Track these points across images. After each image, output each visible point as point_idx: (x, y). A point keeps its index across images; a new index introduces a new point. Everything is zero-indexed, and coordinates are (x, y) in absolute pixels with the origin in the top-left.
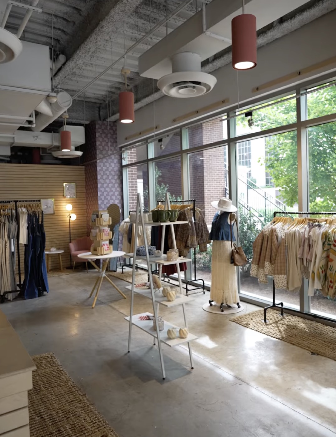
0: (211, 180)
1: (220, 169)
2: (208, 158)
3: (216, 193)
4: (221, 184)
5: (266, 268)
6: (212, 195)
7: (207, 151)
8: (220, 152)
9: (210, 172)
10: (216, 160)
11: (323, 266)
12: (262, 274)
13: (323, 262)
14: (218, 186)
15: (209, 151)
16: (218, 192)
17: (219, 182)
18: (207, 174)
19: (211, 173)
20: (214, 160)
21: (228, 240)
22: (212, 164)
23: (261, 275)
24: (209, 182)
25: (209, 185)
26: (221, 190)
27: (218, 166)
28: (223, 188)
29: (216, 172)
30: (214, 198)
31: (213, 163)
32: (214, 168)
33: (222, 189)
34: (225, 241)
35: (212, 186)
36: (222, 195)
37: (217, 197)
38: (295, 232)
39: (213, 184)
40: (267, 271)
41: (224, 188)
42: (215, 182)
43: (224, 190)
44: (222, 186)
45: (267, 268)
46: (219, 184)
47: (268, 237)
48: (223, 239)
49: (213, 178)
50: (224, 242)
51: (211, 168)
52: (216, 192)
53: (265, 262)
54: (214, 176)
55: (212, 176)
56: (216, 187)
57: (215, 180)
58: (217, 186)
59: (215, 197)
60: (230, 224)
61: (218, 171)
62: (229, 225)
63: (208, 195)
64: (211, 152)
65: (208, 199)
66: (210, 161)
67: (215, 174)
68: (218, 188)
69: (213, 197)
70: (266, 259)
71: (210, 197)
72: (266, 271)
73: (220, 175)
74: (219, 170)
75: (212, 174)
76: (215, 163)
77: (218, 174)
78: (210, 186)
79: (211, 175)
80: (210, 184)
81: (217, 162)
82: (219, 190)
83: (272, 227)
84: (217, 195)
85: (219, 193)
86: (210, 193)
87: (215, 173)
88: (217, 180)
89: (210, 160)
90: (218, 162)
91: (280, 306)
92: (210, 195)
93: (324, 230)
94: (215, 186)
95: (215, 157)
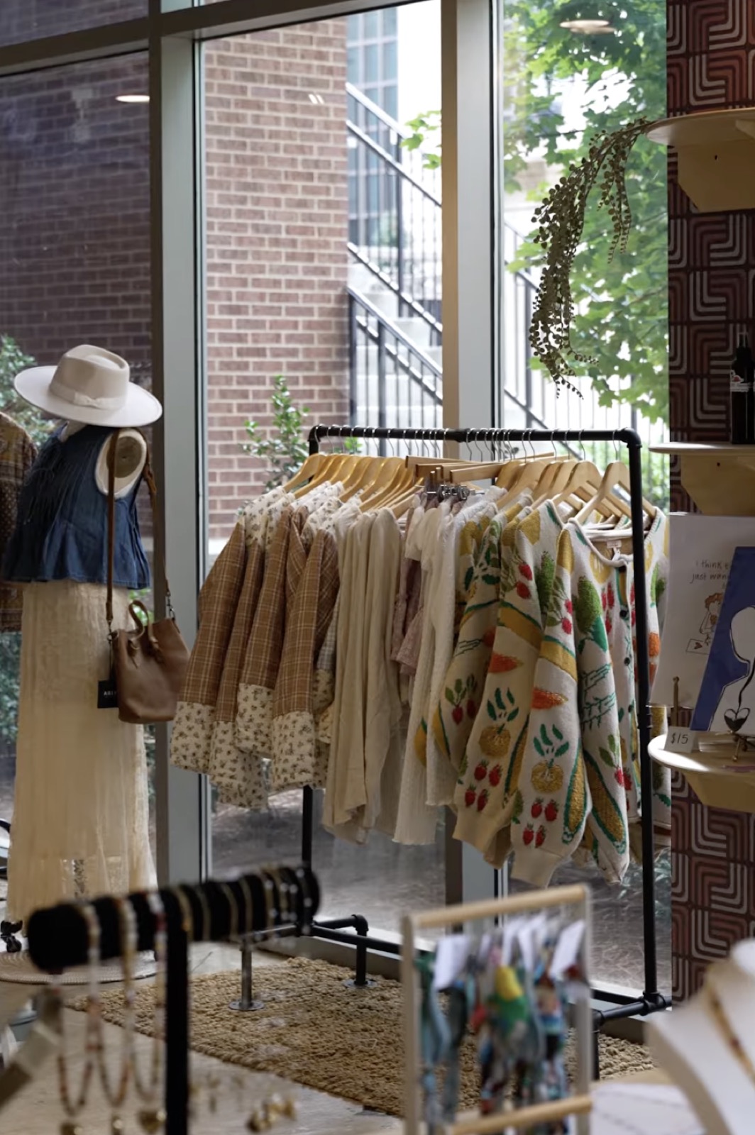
0: (251, 242)
1: (316, 164)
2: (232, 89)
3: (284, 325)
4: (324, 271)
5: (242, 716)
6: (256, 339)
7: (227, 47)
8: (321, 56)
9: (246, 187)
10: (293, 108)
11: (458, 682)
12: (226, 747)
13: (462, 667)
14: (300, 284)
15: (242, 48)
16: (301, 319)
17: (310, 257)
18: (225, 199)
19: (249, 194)
20: (274, 107)
21: (93, 577)
22: (260, 133)
23: (222, 757)
24: (234, 254)
25: (234, 274)
26: (322, 312)
27: (301, 149)
28: (333, 293)
29: (283, 188)
30: (269, 359)
31: (267, 128)
32: (272, 161)
33: (325, 299)
34: (76, 583)
35: (257, 283)
36: (325, 339)
37: (293, 353)
38: (370, 528)
39: (261, 269)
40: (250, 734)
41: (340, 299)
42: (277, 256)
43: (338, 312)
44: (327, 285)
45: (247, 717)
46: (307, 271)
47: (263, 556)
48: (61, 572)
49: (267, 229)
50: (73, 592)
51: (253, 160)
52: (283, 317)
53: (242, 686)
54: (273, 216)
55: (260, 215)
56: (283, 290)
57: (276, 242)
58: (290, 284)
59: (276, 353)
60: (106, 491)
61: (299, 184)
62: (102, 494)
63: (224, 338)
64: (256, 49)
65: (227, 366)
66: (250, 113)
67: (277, 202)
68: (301, 292)
69: (260, 352)
70: (247, 673)
71: (240, 352)
72: (244, 733)
73: (316, 210)
74: (310, 177)
75: (257, 201)
76: (283, 128)
77: (302, 204)
78: (244, 283)
79: (249, 206)
80: (240, 269)
81: (294, 122)
82: (309, 311)
83: (285, 505)
84: (290, 338)
85: (309, 325)
86: (241, 324)
87: (283, 197)
88: (293, 243)
89: (246, 104)
90: (307, 124)
91: (352, 931)
92: (240, 338)
93: (474, 513)
94: (277, 283)
95: (283, 88)
